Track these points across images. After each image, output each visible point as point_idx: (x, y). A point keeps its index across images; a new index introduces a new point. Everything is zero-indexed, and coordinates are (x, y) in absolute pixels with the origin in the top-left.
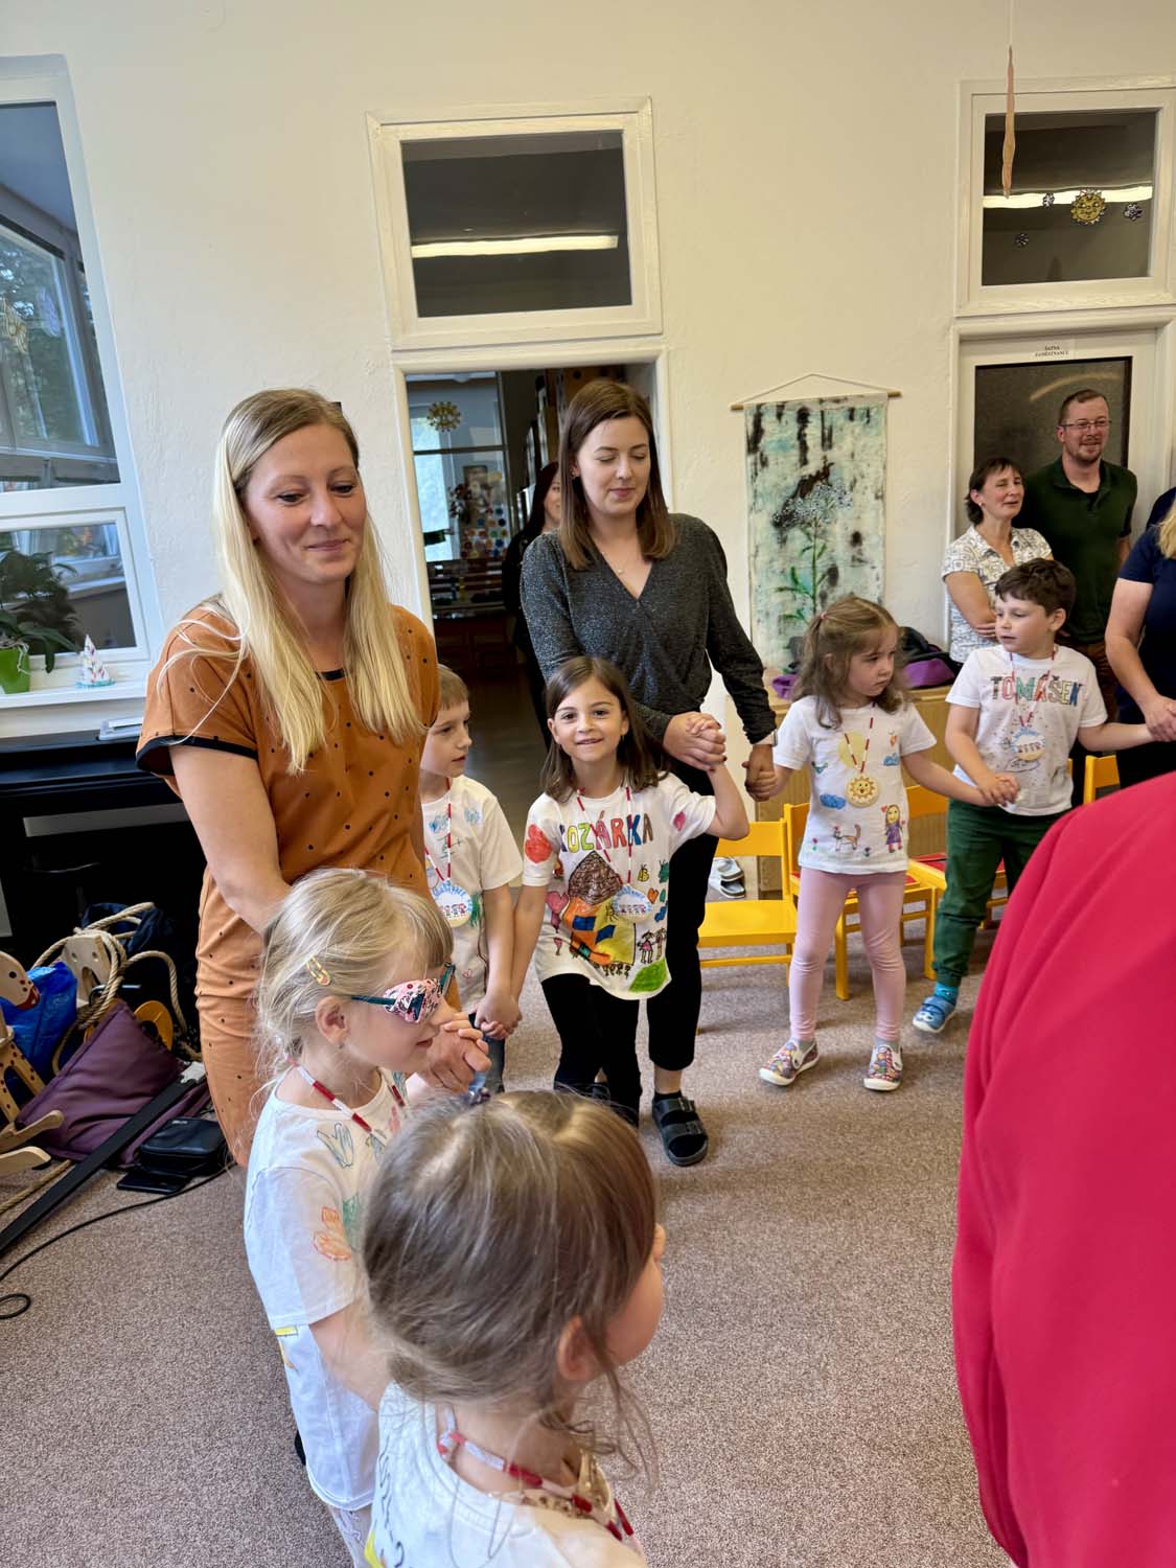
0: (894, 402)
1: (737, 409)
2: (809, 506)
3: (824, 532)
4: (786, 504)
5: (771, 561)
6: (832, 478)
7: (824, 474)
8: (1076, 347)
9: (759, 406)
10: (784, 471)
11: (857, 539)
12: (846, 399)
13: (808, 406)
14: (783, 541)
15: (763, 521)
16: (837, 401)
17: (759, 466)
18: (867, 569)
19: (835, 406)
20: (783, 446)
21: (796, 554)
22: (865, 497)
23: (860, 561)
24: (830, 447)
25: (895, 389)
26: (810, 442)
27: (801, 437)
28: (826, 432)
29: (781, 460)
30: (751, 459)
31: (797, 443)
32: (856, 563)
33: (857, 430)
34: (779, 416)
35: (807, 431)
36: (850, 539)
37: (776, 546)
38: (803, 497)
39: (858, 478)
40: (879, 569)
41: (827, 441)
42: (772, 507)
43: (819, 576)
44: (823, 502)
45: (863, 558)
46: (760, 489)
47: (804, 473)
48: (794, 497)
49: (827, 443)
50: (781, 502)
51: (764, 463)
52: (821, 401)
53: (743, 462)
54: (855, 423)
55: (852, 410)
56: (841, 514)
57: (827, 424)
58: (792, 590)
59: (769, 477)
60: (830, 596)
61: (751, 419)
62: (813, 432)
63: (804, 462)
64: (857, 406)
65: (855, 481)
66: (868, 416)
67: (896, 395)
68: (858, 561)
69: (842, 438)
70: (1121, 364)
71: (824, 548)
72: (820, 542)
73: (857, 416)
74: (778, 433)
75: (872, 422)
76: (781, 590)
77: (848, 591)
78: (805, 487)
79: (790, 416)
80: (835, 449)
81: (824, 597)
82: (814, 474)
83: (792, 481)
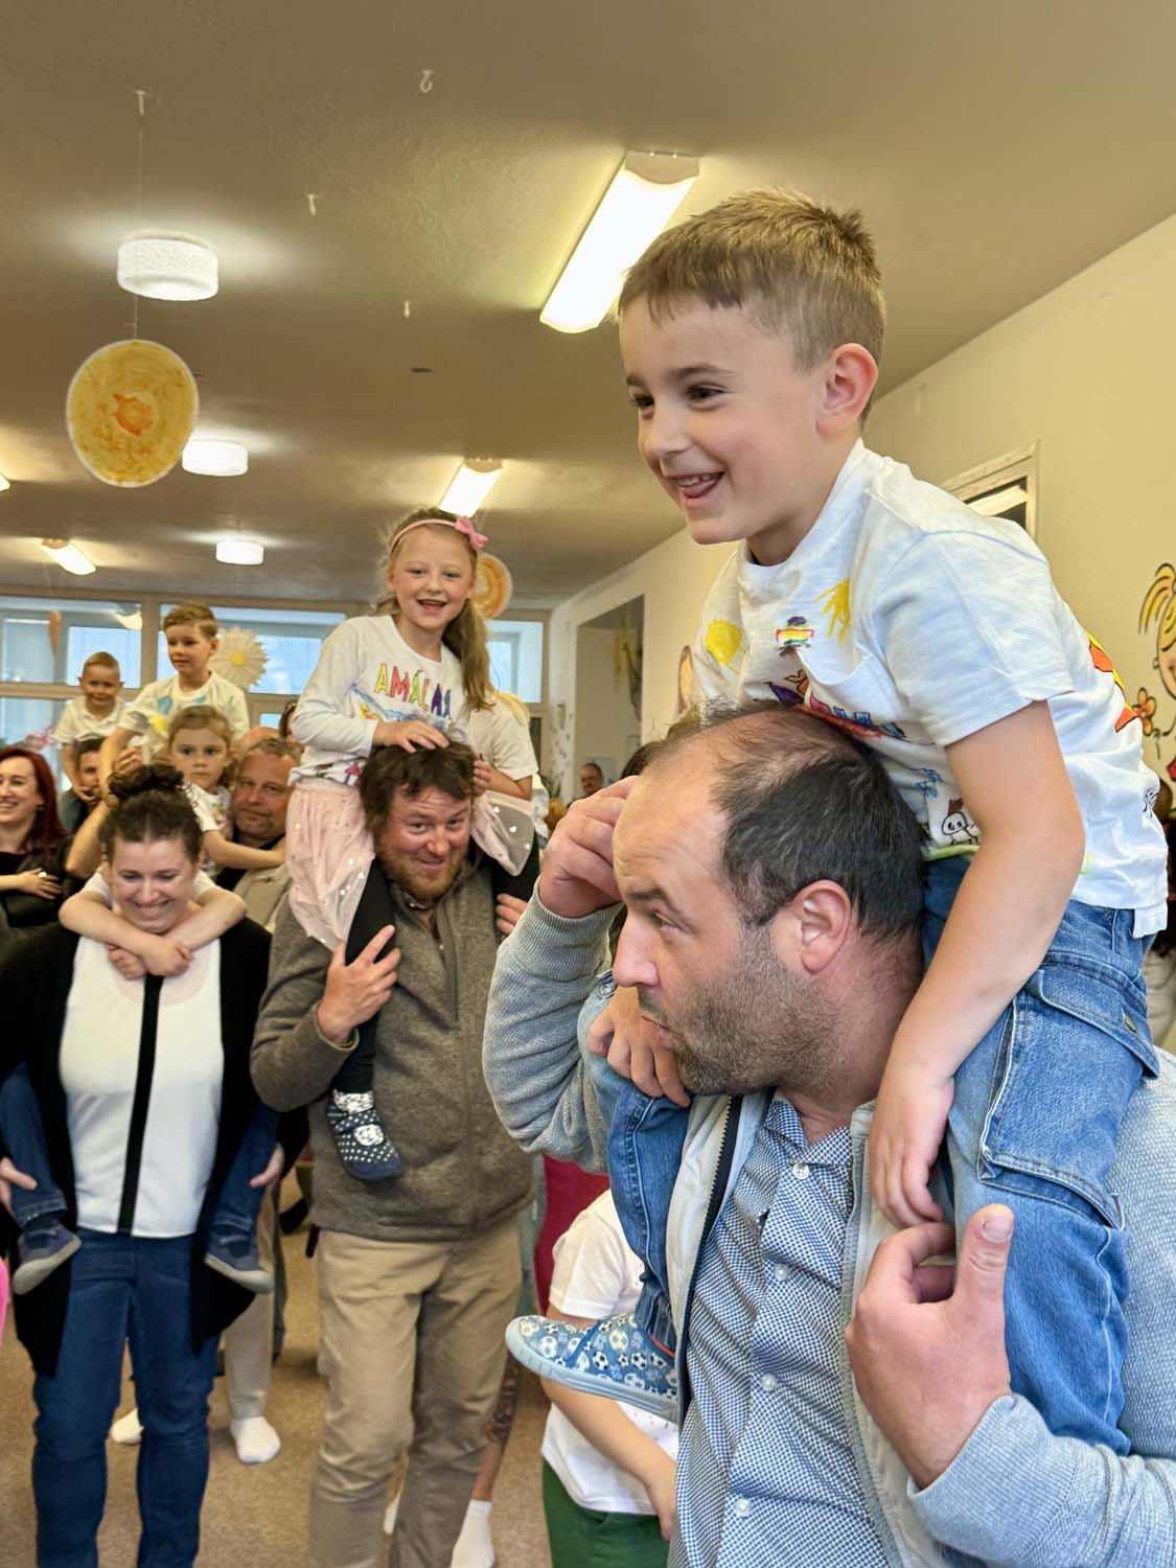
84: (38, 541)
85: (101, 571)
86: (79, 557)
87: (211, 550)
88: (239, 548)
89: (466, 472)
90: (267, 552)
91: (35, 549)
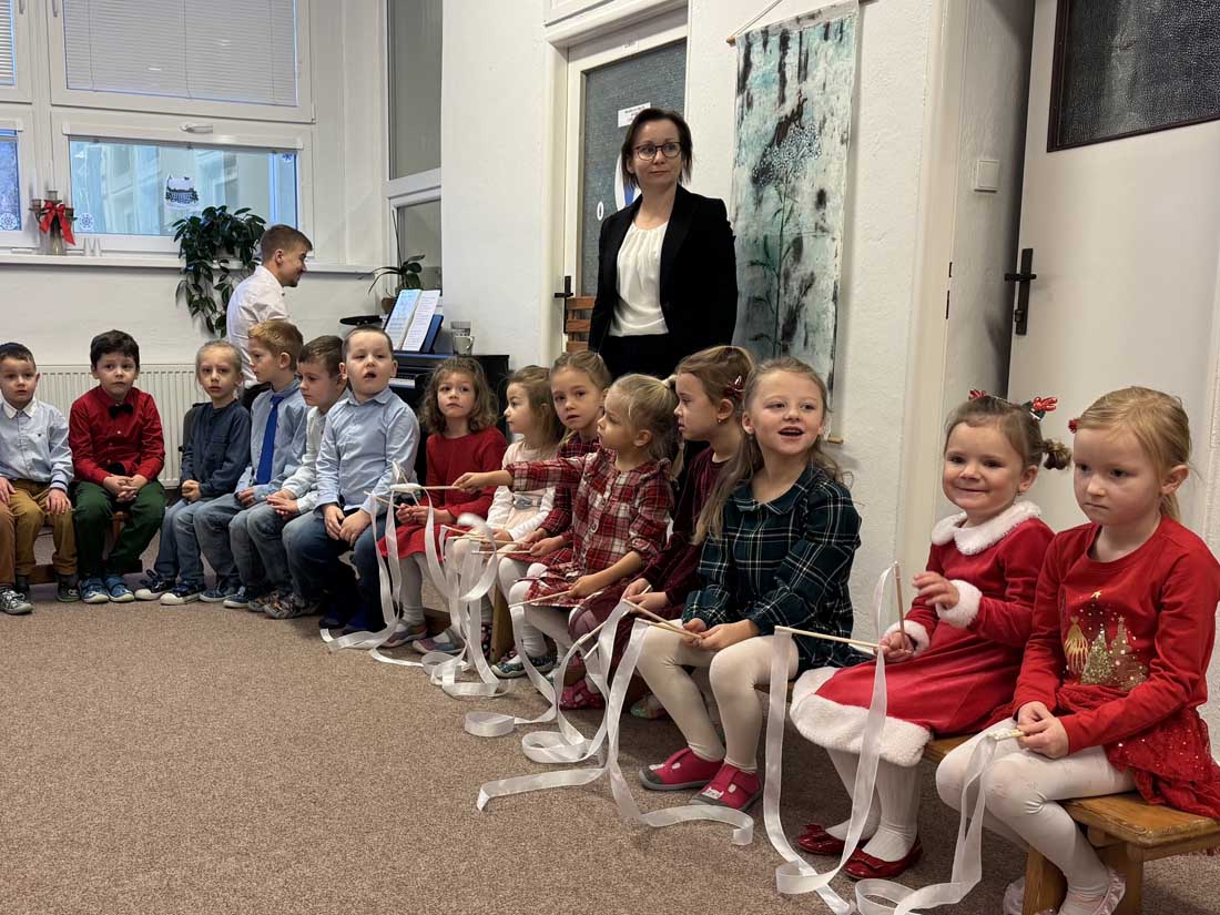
1: (732, 42)
2: (781, 158)
3: (793, 190)
4: (764, 155)
5: (747, 228)
6: (805, 117)
7: (798, 114)
9: (747, 36)
10: (766, 115)
11: (821, 199)
12: (820, 12)
13: (788, 27)
14: (759, 202)
15: (745, 174)
16: (812, 17)
17: (745, 108)
18: (828, 240)
19: (812, 23)
20: (766, 83)
21: (769, 219)
22: (831, 143)
23: (823, 230)
24: (805, 79)
26: (788, 76)
27: (782, 67)
28: (803, 58)
29: (764, 98)
30: (739, 101)
31: (777, 76)
32: (819, 233)
33: (831, 52)
34: (765, 44)
35: (787, 60)
36: (815, 199)
37: (754, 207)
38: (779, 145)
39: (828, 116)
40: (838, 243)
41: (803, 71)
42: (752, 159)
43: (785, 247)
44: (794, 149)
45: (826, 226)
46: (744, 138)
47: (783, 114)
48: (770, 146)
49: (803, 73)
50: (759, 151)
51: (750, 105)
52: (798, 20)
53: (732, 101)
54: (829, 42)
55: (827, 26)
56: (811, 164)
57: (804, 49)
58: (763, 265)
59: (753, 121)
60: (794, 276)
61: (742, 51)
62: (792, 59)
63: (782, 99)
64: (832, 21)
65: (825, 121)
66: (842, 30)
68: (821, 229)
69: (816, 66)
71: (791, 211)
72: (788, 203)
73: (831, 33)
74: (764, 63)
75: (845, 39)
76: (753, 264)
77: (809, 272)
78: (782, 129)
79: (774, 41)
80: (809, 79)
81: (787, 276)
82: (789, 115)
83: (771, 125)
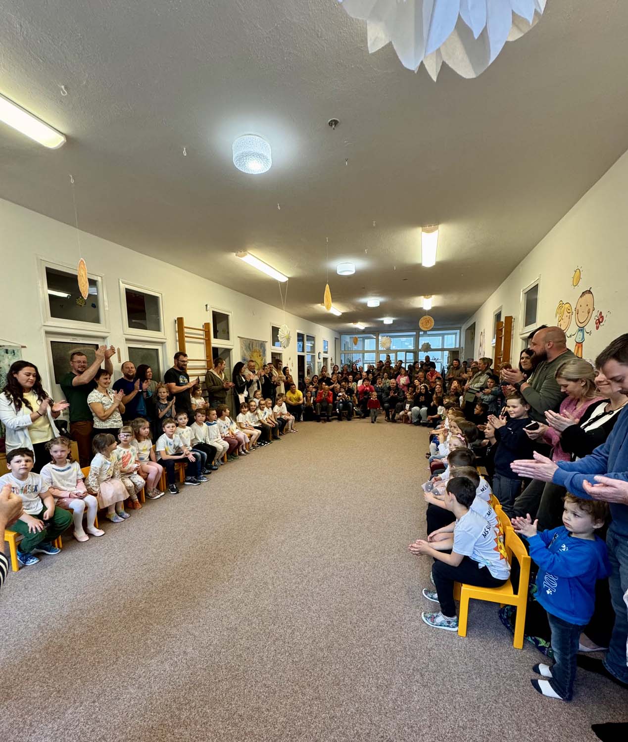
0: (23, 349)
6: (2, 372)
8: (83, 340)
12: (4, 346)
16: (1, 346)
25: (24, 345)
33: (10, 357)
54: (9, 354)
55: (7, 350)
64: (9, 349)
66: (14, 353)
67: (25, 347)
69: (4, 359)
70: (95, 346)
73: (9, 352)
75: (16, 355)
84: (352, 324)
85: (366, 328)
86: (361, 326)
87: (382, 321)
88: (388, 320)
89: (425, 299)
90: (393, 321)
91: (352, 325)
